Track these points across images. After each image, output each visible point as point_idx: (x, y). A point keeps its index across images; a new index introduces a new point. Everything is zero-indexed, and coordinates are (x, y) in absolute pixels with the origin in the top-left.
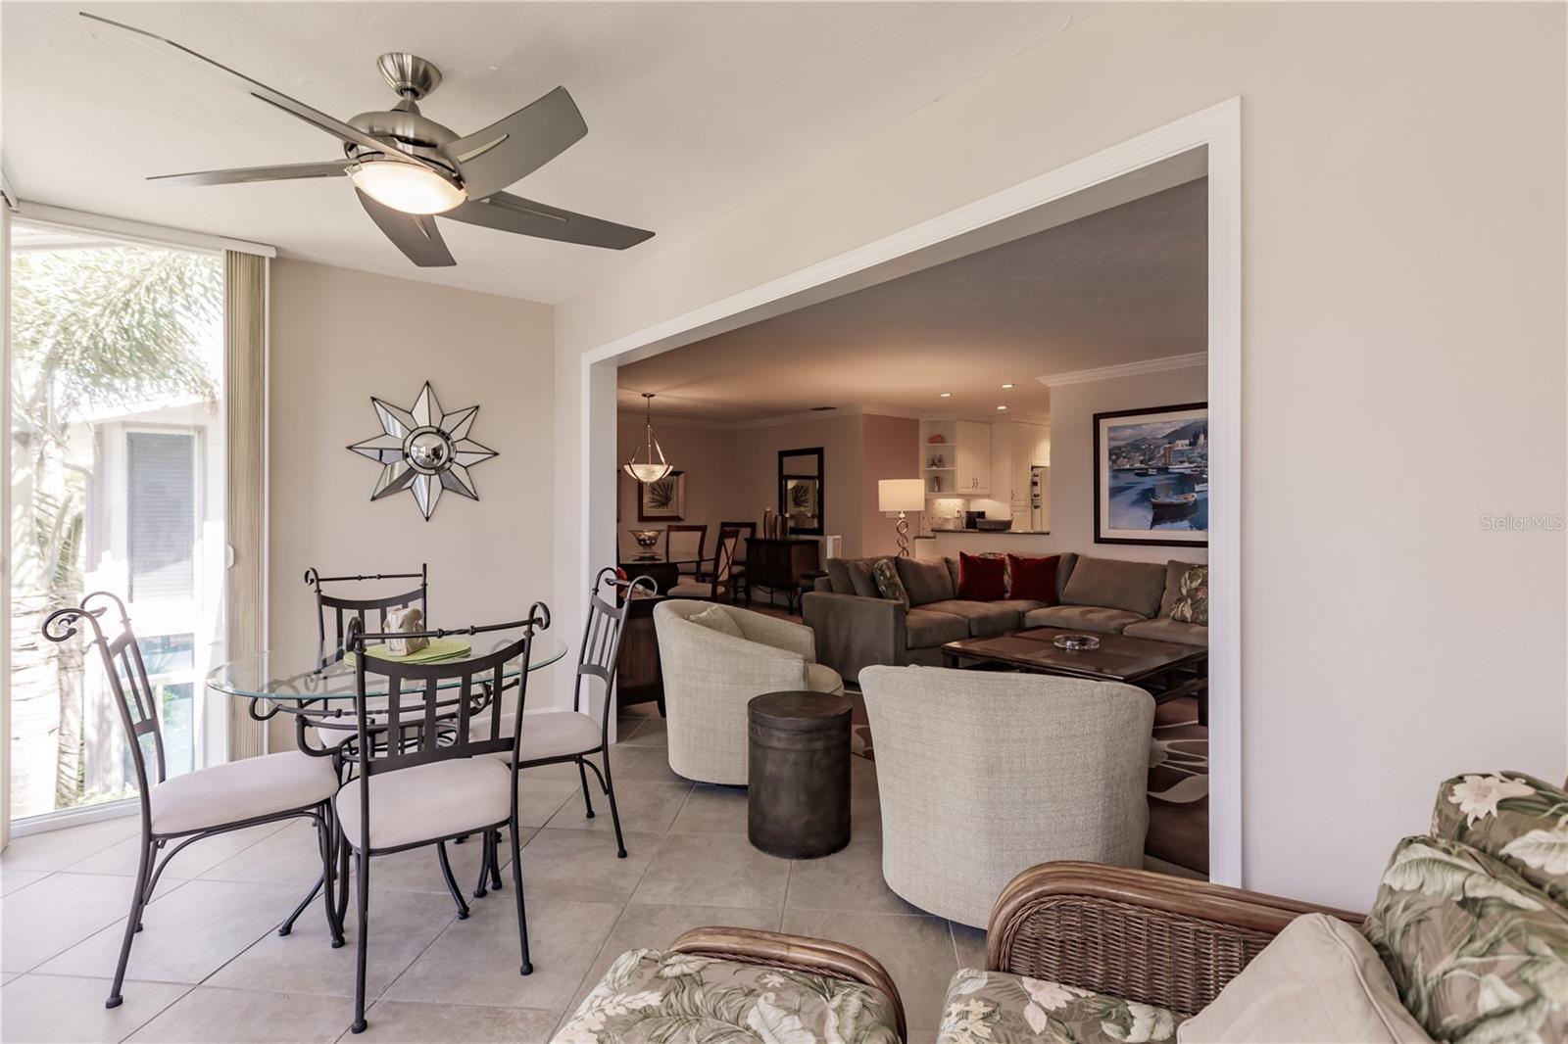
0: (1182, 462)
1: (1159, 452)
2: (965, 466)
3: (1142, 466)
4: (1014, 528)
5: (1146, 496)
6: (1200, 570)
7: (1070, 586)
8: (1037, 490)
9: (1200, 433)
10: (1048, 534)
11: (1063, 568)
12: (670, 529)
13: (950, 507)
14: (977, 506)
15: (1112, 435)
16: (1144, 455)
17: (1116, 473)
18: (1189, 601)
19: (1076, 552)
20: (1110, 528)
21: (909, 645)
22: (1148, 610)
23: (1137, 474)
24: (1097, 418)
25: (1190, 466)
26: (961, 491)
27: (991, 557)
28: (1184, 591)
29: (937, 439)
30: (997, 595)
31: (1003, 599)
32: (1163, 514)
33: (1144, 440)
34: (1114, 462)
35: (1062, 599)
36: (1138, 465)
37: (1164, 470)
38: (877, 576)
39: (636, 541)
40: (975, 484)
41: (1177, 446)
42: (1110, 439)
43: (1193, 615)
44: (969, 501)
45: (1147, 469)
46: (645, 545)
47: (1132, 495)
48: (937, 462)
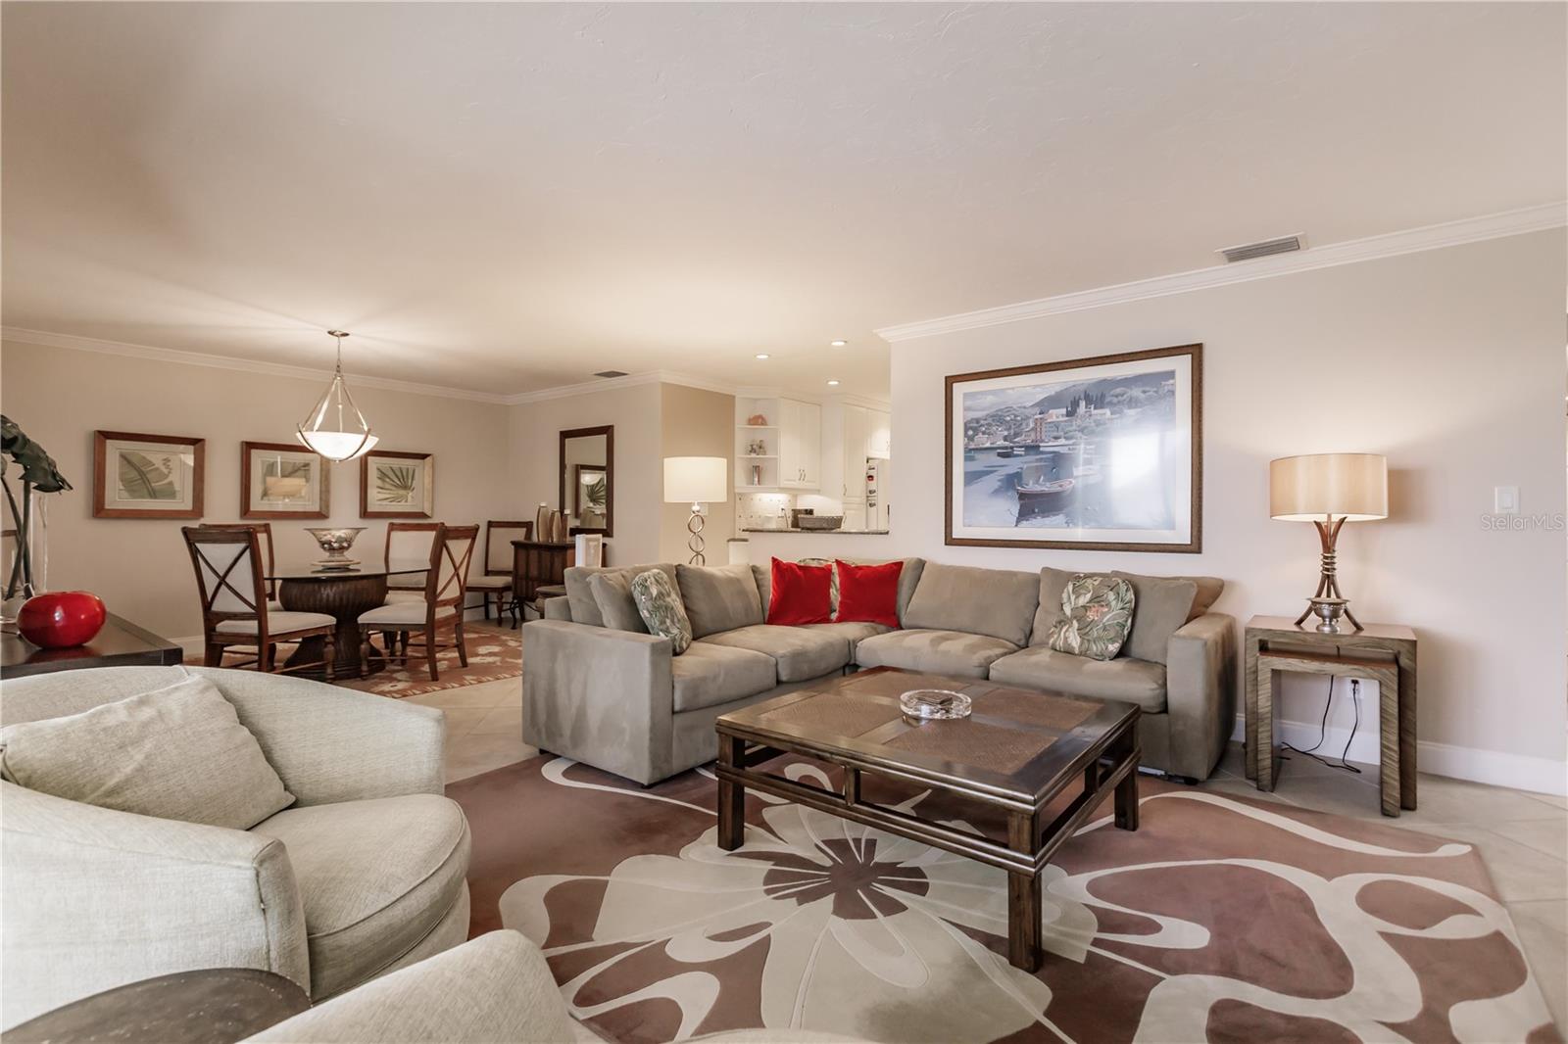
0: (1056, 438)
1: (1028, 425)
2: (789, 453)
3: (1007, 444)
4: (844, 527)
5: (1012, 481)
6: (1089, 581)
7: (914, 602)
8: (873, 485)
9: (1080, 399)
10: (887, 533)
11: (905, 577)
12: (392, 528)
13: (771, 504)
14: (804, 503)
15: (969, 403)
16: (1009, 429)
17: (970, 453)
18: (1075, 624)
19: (923, 558)
20: (964, 526)
21: (677, 707)
22: (1018, 636)
23: (999, 455)
24: (950, 381)
25: (1067, 442)
26: (784, 484)
27: (814, 564)
28: (1068, 610)
29: (758, 420)
30: (818, 615)
31: (827, 620)
32: (1032, 505)
33: (1009, 409)
34: (971, 439)
35: (904, 621)
36: (1001, 443)
37: (1032, 449)
38: (636, 594)
39: (318, 544)
40: (802, 477)
41: (1052, 417)
42: (966, 409)
43: (1082, 644)
44: (795, 497)
45: (1012, 448)
46: (332, 549)
47: (993, 482)
48: (757, 448)
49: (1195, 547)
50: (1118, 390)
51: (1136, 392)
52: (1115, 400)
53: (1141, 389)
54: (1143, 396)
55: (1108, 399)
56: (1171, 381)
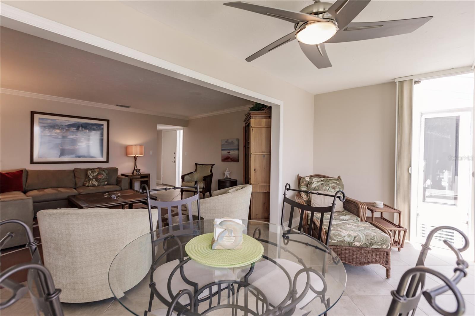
0: (73, 135)
3: (56, 135)
7: (28, 182)
9: (80, 126)
11: (24, 175)
15: (41, 121)
18: (94, 180)
20: (38, 158)
22: (73, 186)
24: (33, 113)
28: (91, 177)
35: (26, 189)
41: (71, 129)
43: (98, 183)
49: (107, 161)
50: (90, 126)
51: (95, 127)
52: (90, 128)
53: (96, 127)
54: (96, 128)
55: (88, 128)
56: (103, 126)
